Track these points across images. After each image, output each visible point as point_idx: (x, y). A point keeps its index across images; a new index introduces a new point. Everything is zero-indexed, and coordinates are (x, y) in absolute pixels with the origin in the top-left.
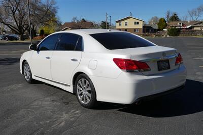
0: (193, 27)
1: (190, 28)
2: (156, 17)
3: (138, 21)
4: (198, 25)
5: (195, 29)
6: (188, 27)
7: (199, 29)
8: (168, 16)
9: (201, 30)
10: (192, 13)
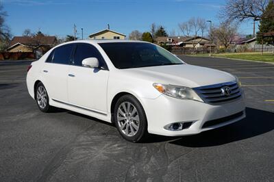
0: (185, 44)
1: (182, 45)
2: (137, 31)
3: (119, 36)
4: (190, 42)
5: (187, 46)
6: (179, 43)
7: (192, 46)
8: (153, 30)
9: (194, 48)
10: (183, 27)
